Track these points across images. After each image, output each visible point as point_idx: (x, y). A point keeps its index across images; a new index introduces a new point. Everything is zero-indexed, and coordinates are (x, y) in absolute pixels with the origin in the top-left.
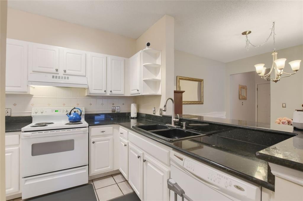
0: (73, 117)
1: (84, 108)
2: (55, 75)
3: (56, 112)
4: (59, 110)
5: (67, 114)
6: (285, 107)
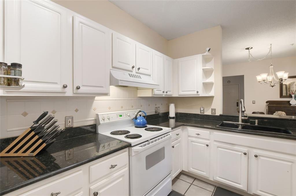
0: (140, 122)
2: (130, 73)
3: (121, 117)
4: (122, 115)
5: (133, 118)
6: (255, 103)
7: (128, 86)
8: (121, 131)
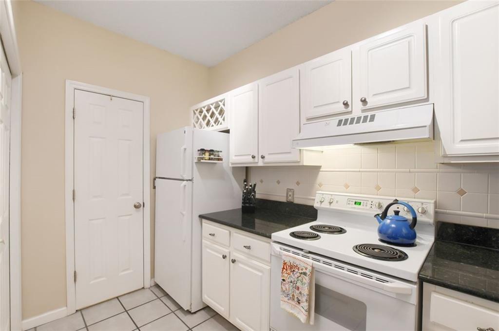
1: (433, 201)
2: (343, 118)
3: (357, 206)
4: (362, 202)
5: (378, 215)
7: (393, 141)
8: (330, 227)
